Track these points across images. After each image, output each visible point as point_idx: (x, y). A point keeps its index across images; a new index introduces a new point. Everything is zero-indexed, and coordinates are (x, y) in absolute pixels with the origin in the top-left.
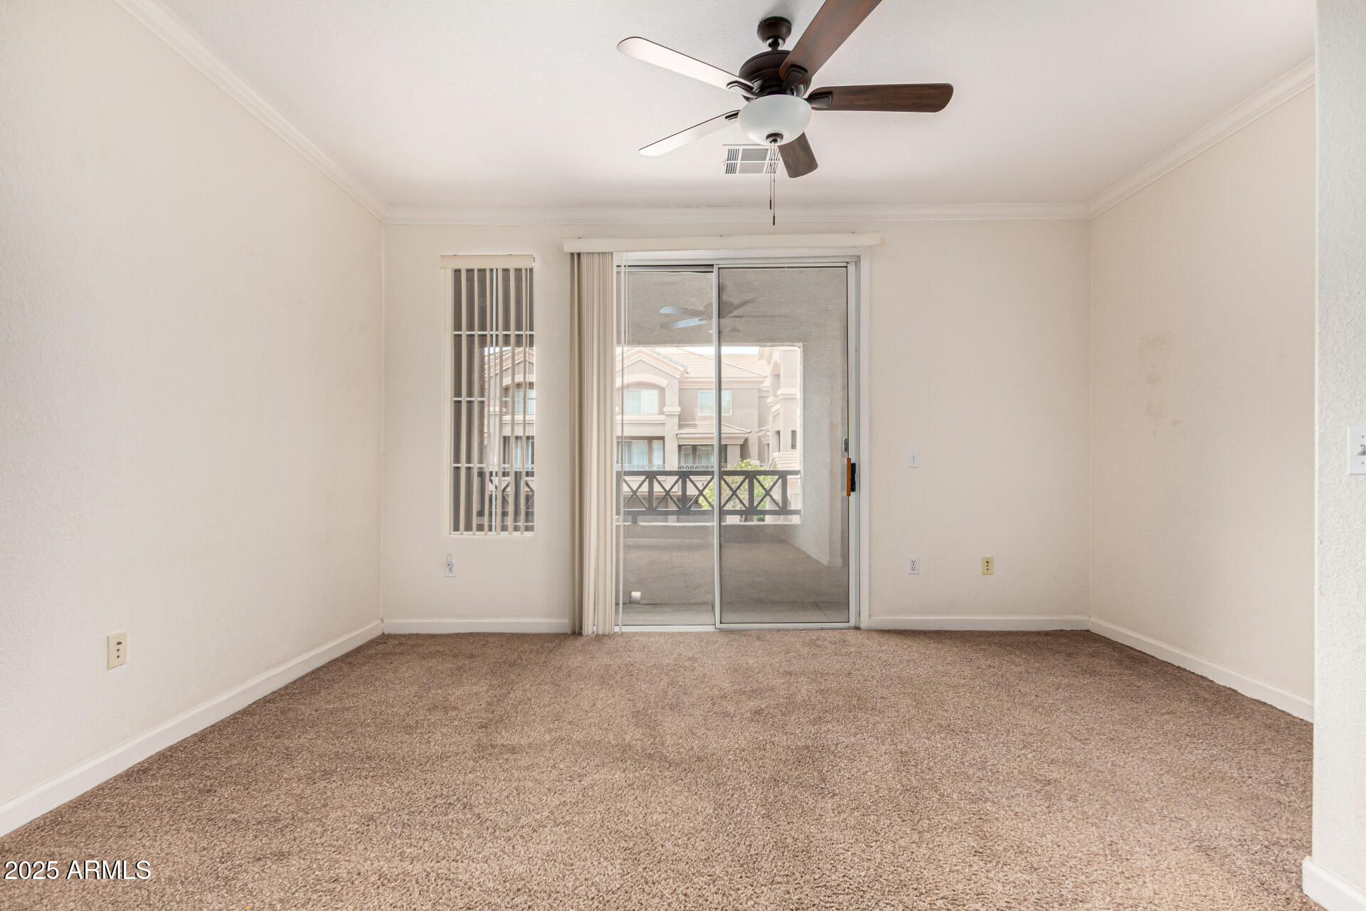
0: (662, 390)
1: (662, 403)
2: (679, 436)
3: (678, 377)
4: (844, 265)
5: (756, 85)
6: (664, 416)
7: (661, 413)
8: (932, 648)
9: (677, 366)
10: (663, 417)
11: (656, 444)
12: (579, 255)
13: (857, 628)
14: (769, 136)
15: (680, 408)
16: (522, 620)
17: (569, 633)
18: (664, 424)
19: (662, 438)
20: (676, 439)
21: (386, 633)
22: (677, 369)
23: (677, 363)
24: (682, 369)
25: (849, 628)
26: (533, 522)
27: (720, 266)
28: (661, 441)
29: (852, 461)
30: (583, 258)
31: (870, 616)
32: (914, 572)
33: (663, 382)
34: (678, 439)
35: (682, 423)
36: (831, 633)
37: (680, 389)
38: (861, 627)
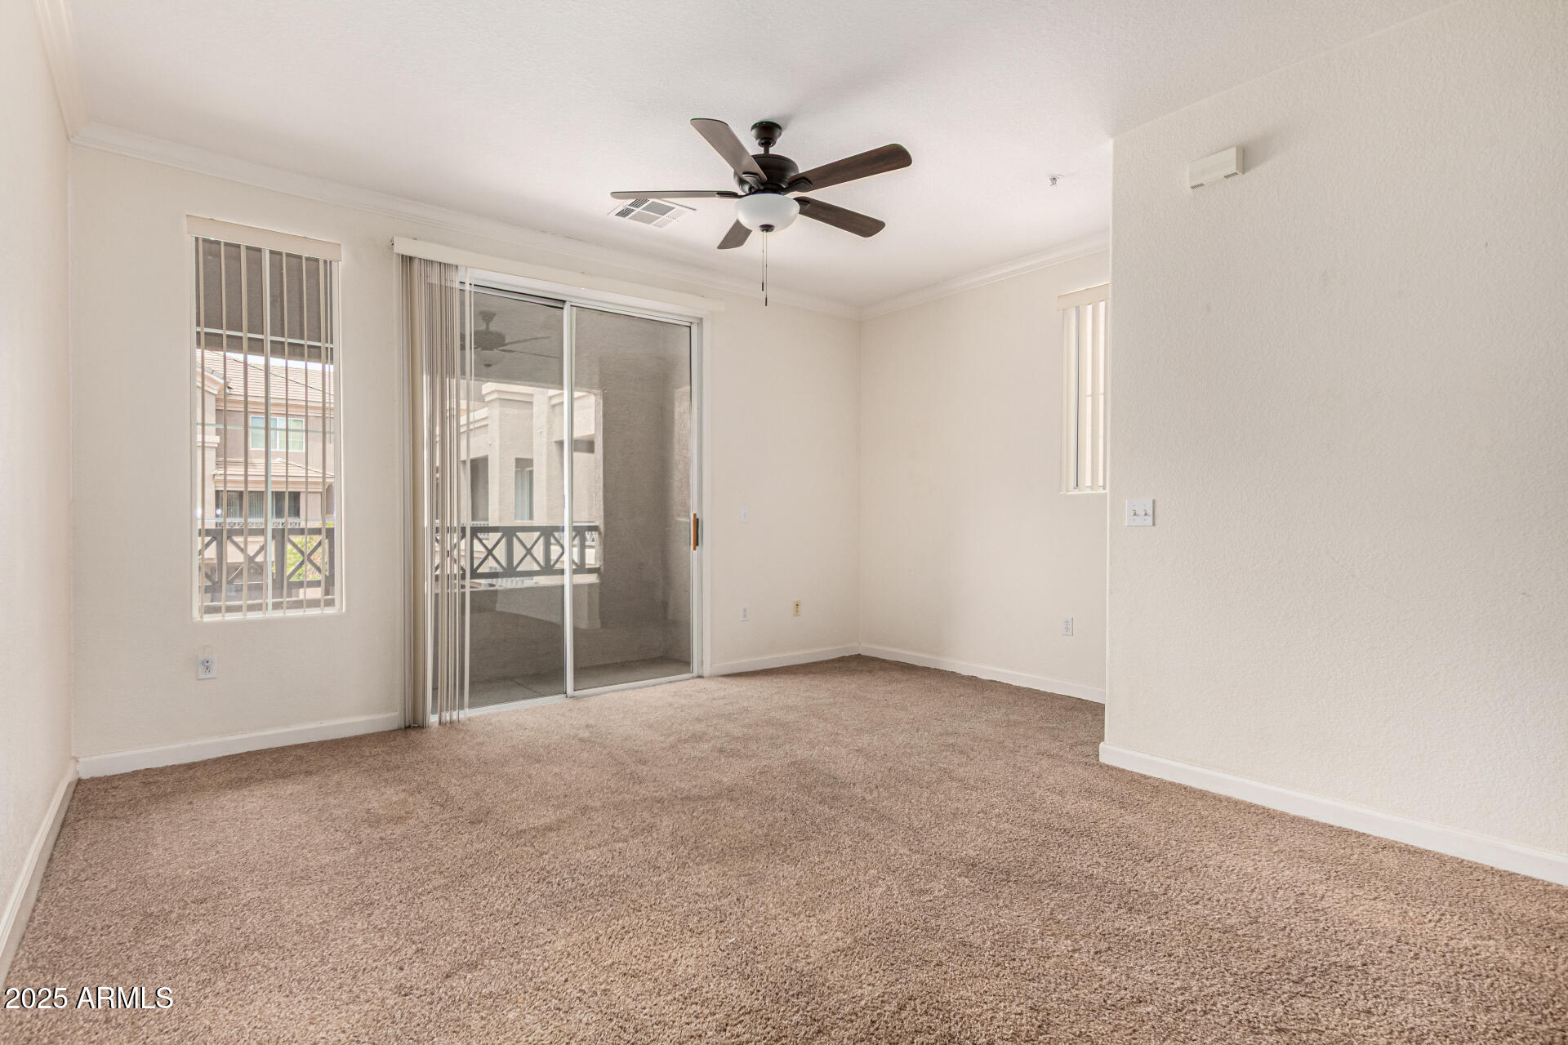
2: (216, 478)
3: (216, 392)
4: (688, 324)
12: (410, 259)
16: (326, 724)
26: (333, 594)
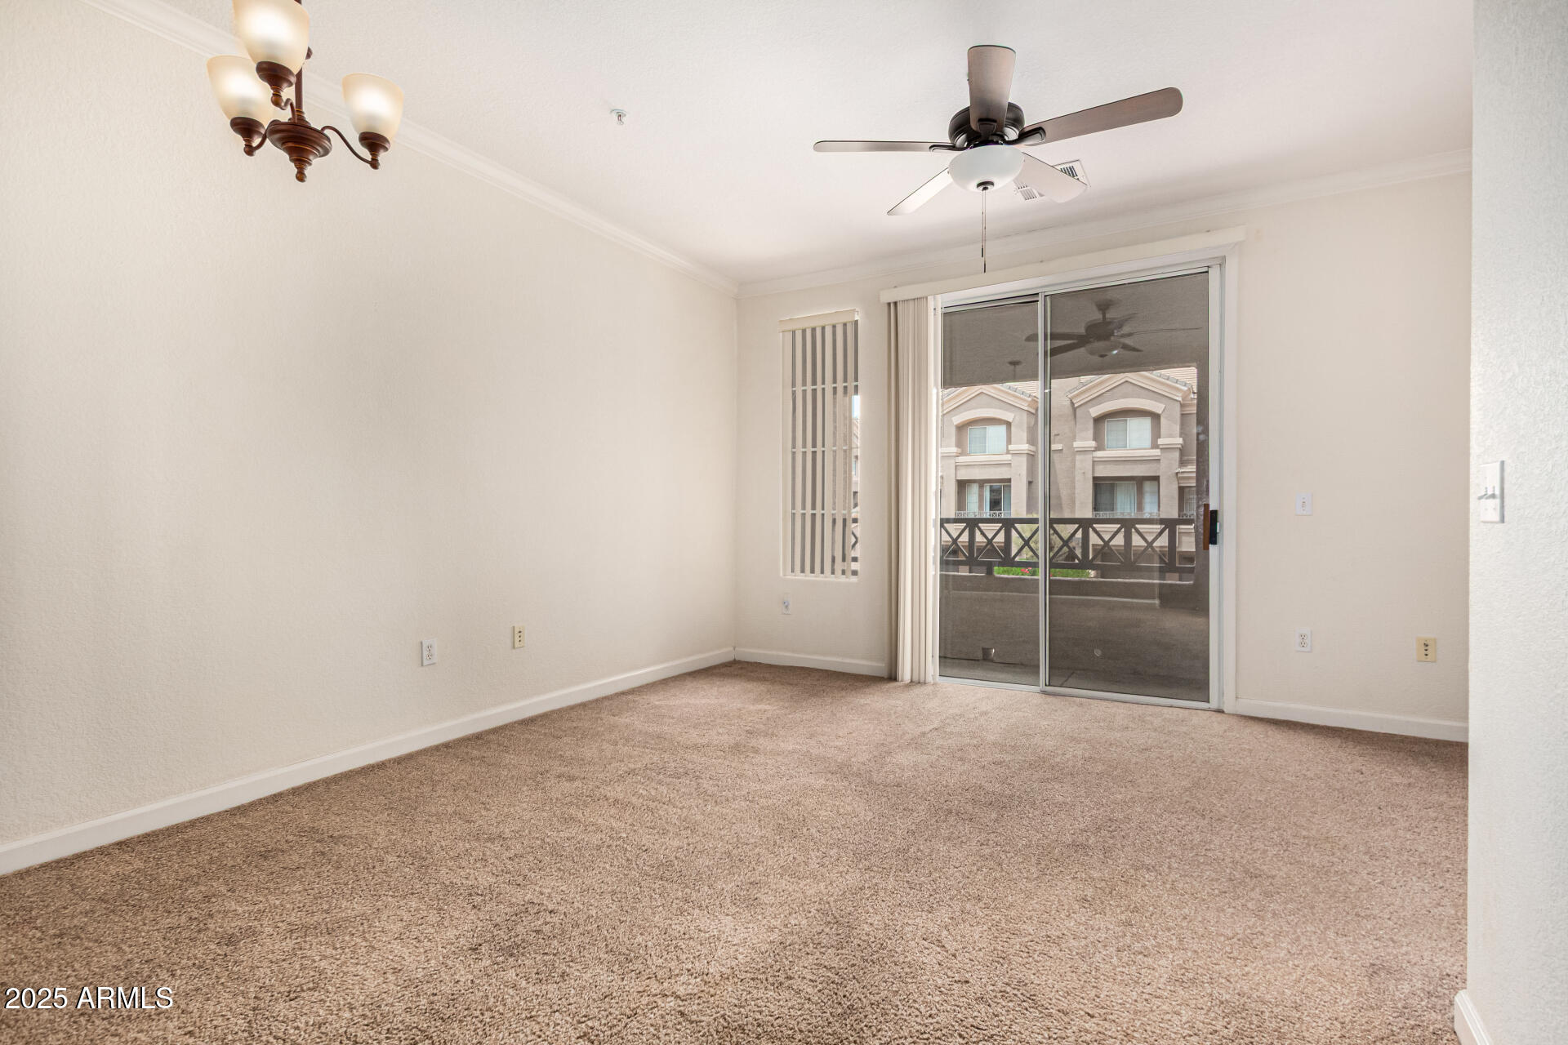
0: (1155, 417)
1: (1156, 433)
2: (1179, 475)
3: (1180, 399)
4: (1205, 269)
5: (961, 140)
6: (1158, 450)
7: (1155, 446)
8: (1332, 749)
9: (1178, 386)
10: (1157, 452)
11: (1148, 487)
12: (895, 303)
13: (1220, 711)
14: (979, 185)
15: (1181, 439)
17: (886, 677)
18: (1159, 460)
19: (1156, 479)
20: (1175, 479)
21: (737, 659)
22: (1178, 389)
23: (1177, 382)
24: (1185, 389)
25: (1209, 710)
27: (1046, 294)
28: (1156, 483)
29: (1212, 508)
30: (900, 307)
31: (1237, 698)
32: (1303, 649)
33: (1157, 407)
34: (1178, 479)
35: (1186, 458)
36: (1165, 710)
37: (1182, 415)
38: (1225, 710)
